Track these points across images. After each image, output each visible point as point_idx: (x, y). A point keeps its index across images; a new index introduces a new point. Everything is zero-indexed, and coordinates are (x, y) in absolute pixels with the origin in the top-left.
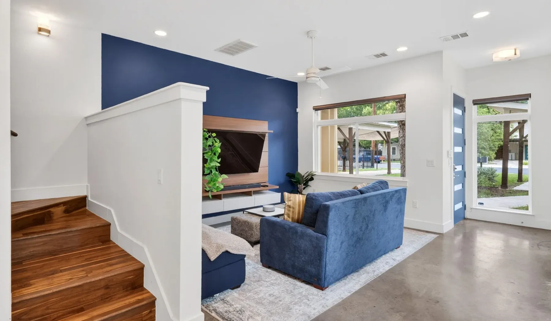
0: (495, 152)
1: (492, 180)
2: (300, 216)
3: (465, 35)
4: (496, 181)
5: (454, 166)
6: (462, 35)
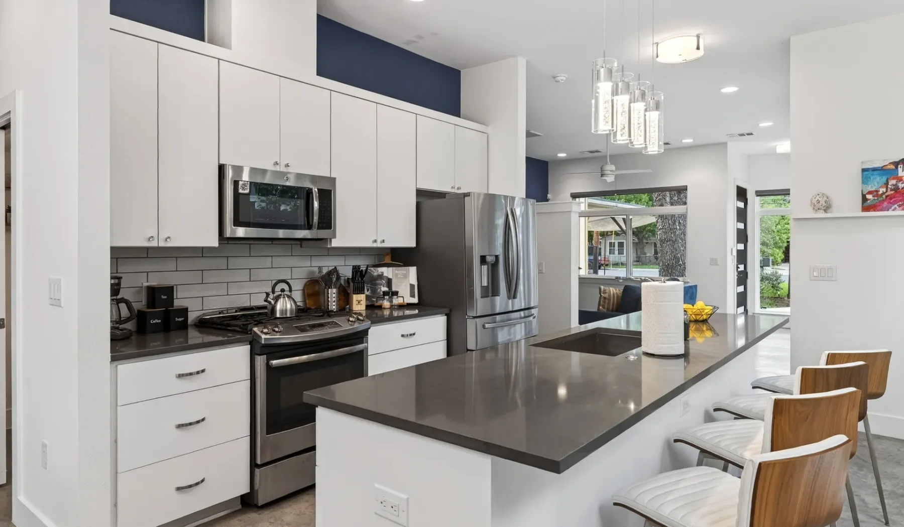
0: (782, 251)
1: (777, 287)
2: (615, 306)
3: (752, 134)
4: (782, 289)
5: (737, 265)
6: (748, 134)
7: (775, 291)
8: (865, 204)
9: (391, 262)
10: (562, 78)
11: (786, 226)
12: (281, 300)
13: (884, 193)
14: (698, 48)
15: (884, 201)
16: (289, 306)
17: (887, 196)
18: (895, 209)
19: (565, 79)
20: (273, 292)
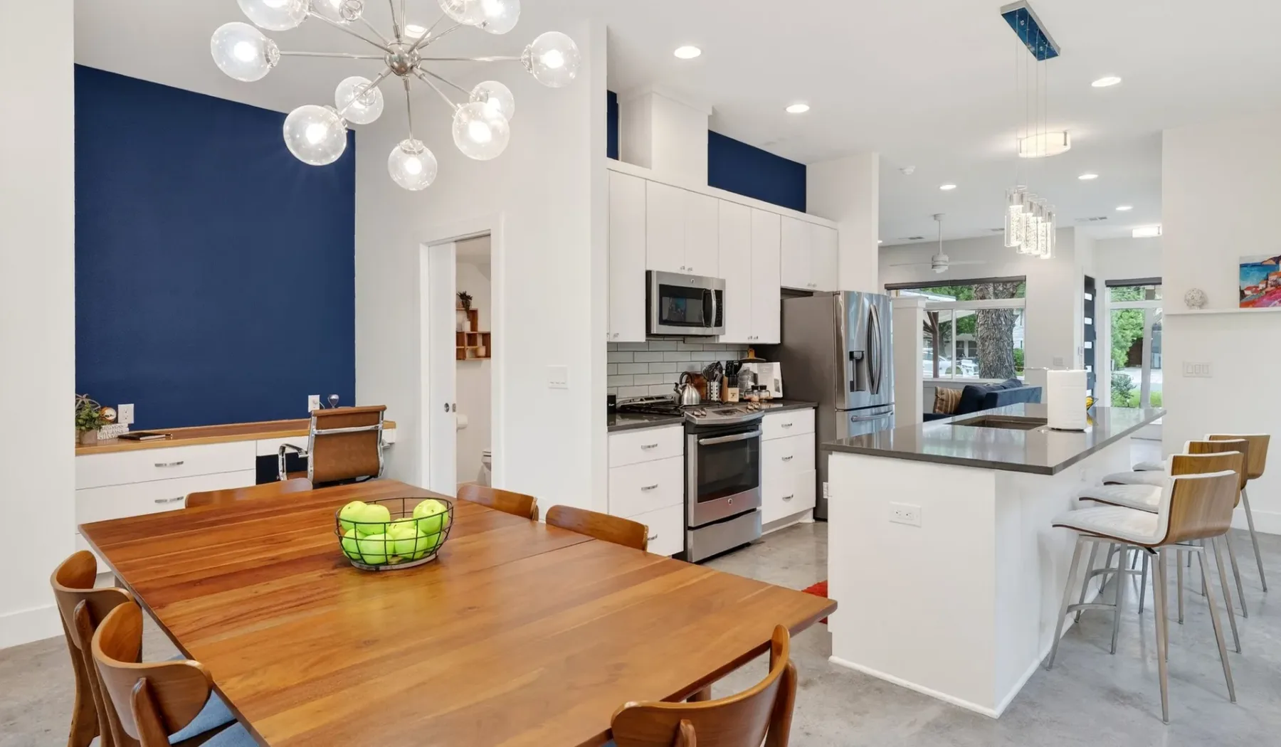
0: (1125, 353)
2: (953, 409)
3: (1105, 218)
4: (1133, 396)
5: (1085, 366)
6: (1101, 218)
7: (1123, 399)
8: (1244, 300)
9: (755, 358)
10: (910, 170)
11: (1131, 320)
12: (686, 391)
13: (1263, 289)
14: (1065, 144)
15: (1263, 297)
16: (694, 395)
17: (1267, 292)
18: (1275, 305)
19: (912, 171)
20: (681, 383)
